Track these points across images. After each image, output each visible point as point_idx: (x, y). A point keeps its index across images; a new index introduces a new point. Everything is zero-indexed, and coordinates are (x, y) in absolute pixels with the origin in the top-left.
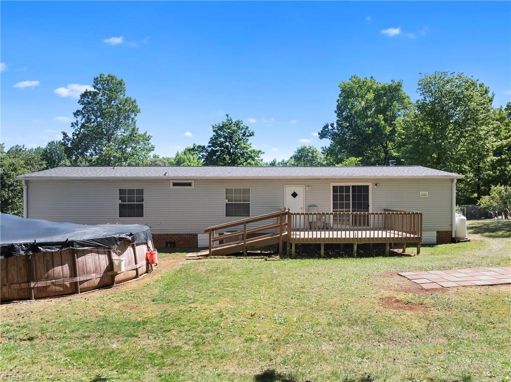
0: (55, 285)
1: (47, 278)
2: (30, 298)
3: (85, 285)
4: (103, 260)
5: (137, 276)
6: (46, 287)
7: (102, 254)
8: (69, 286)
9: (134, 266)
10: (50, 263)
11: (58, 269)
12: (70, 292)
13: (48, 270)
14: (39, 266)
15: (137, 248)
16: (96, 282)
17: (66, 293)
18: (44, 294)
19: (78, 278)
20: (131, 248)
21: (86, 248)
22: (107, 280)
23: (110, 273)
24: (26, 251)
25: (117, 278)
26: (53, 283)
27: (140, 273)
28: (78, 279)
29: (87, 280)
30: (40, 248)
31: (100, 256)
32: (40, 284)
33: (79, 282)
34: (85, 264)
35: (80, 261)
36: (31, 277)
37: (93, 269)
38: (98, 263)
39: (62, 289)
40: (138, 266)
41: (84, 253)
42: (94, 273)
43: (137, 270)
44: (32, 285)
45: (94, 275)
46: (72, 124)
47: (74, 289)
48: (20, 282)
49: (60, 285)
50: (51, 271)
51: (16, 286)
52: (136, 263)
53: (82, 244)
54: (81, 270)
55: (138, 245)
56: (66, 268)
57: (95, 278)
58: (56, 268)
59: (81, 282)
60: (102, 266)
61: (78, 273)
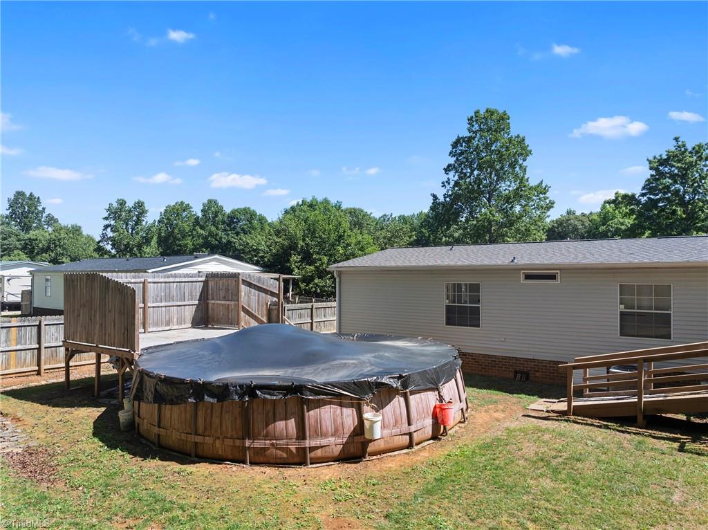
0: (277, 448)
1: (266, 437)
2: (244, 462)
3: (319, 453)
4: (348, 417)
5: (410, 446)
6: (264, 449)
7: (346, 407)
8: (294, 451)
9: (405, 428)
10: (271, 414)
11: (281, 424)
12: (296, 460)
13: (267, 425)
14: (257, 419)
15: (412, 398)
16: (337, 450)
17: (291, 461)
18: (261, 459)
19: (307, 441)
20: (402, 399)
21: (323, 397)
22: (353, 450)
23: (359, 439)
24: (241, 396)
25: (371, 448)
26: (272, 444)
27: (416, 437)
28: (308, 443)
29: (322, 447)
30: (258, 392)
31: (344, 410)
32: (258, 444)
33: (310, 448)
34: (319, 421)
35: (311, 415)
36: (248, 433)
37: (331, 429)
38: (339, 421)
39: (285, 455)
40: (413, 428)
41: (319, 404)
42: (332, 435)
43: (410, 434)
44: (248, 443)
45: (332, 439)
46: (443, 183)
47: (301, 459)
48: (235, 437)
49: (280, 449)
50: (271, 427)
51: (229, 442)
52: (409, 424)
53: (316, 392)
54: (313, 430)
55: (413, 393)
56: (292, 423)
57: (335, 444)
58: (277, 423)
59: (312, 449)
60: (346, 426)
61: (308, 434)
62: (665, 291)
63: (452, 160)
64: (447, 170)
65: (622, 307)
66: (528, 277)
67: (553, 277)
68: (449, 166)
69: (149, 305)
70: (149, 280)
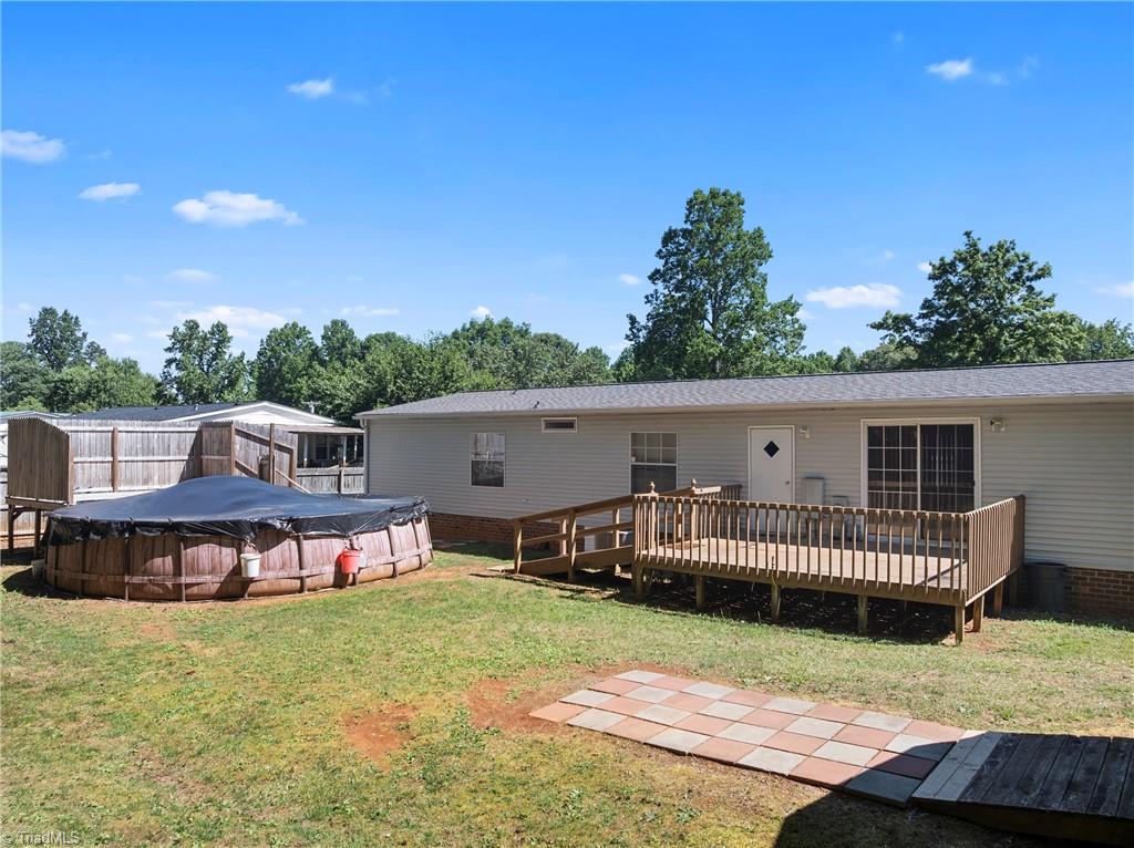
0: (154, 584)
1: (144, 573)
2: (123, 598)
3: (195, 590)
4: (227, 556)
5: (301, 590)
6: (142, 585)
7: (227, 546)
8: (171, 587)
9: (295, 572)
10: (149, 552)
11: (158, 561)
12: (172, 597)
13: (145, 562)
14: (137, 555)
15: (306, 544)
16: (214, 588)
17: (168, 597)
18: (138, 594)
19: (183, 578)
20: (294, 543)
21: (199, 535)
22: (230, 588)
23: (236, 578)
24: (121, 533)
25: (252, 588)
26: (150, 580)
27: (308, 582)
28: (184, 580)
29: (198, 584)
30: (137, 529)
31: (224, 549)
32: (136, 580)
33: (186, 585)
34: (196, 559)
35: (189, 553)
36: (128, 569)
37: (208, 567)
38: (217, 559)
39: (161, 591)
40: (304, 573)
41: (197, 542)
42: (209, 574)
43: (301, 579)
44: (127, 579)
45: (208, 577)
46: (647, 297)
47: (175, 595)
48: (116, 572)
49: (158, 585)
50: (149, 563)
51: (111, 578)
52: (301, 568)
53: (193, 528)
54: (189, 566)
55: (306, 538)
56: (169, 560)
57: (212, 582)
58: (155, 560)
59: (188, 586)
60: (224, 565)
61: (184, 571)
62: (670, 440)
63: (659, 264)
64: (653, 277)
65: (634, 459)
66: (550, 425)
67: (570, 425)
68: (657, 271)
69: (120, 458)
70: (120, 429)
